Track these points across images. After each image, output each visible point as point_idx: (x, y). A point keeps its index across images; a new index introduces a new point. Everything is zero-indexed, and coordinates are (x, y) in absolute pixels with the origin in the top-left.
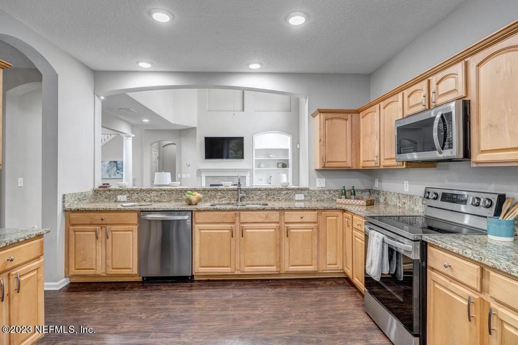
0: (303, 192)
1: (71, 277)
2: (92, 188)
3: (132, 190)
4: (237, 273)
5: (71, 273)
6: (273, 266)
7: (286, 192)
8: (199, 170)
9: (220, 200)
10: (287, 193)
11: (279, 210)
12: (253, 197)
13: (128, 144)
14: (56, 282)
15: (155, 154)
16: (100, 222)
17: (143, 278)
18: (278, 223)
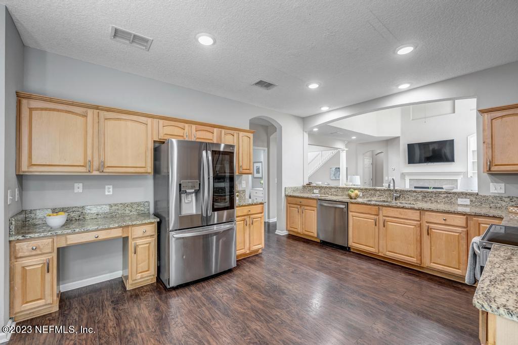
0: (468, 197)
1: (289, 231)
2: (302, 184)
3: (321, 187)
4: (380, 254)
5: (288, 229)
6: (413, 257)
7: (446, 195)
8: (403, 174)
9: (379, 197)
10: (447, 197)
11: (419, 210)
12: (408, 197)
13: (343, 155)
14: (282, 231)
15: (368, 161)
16: (300, 203)
17: (321, 240)
18: (419, 221)
